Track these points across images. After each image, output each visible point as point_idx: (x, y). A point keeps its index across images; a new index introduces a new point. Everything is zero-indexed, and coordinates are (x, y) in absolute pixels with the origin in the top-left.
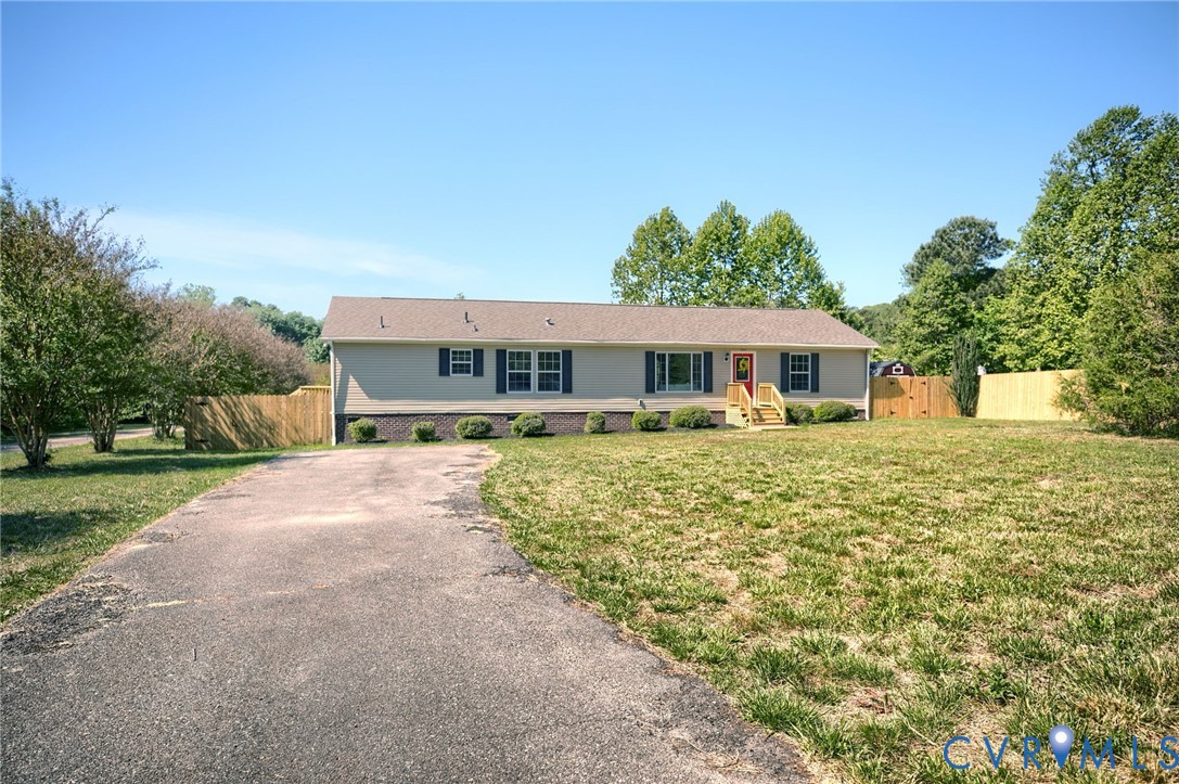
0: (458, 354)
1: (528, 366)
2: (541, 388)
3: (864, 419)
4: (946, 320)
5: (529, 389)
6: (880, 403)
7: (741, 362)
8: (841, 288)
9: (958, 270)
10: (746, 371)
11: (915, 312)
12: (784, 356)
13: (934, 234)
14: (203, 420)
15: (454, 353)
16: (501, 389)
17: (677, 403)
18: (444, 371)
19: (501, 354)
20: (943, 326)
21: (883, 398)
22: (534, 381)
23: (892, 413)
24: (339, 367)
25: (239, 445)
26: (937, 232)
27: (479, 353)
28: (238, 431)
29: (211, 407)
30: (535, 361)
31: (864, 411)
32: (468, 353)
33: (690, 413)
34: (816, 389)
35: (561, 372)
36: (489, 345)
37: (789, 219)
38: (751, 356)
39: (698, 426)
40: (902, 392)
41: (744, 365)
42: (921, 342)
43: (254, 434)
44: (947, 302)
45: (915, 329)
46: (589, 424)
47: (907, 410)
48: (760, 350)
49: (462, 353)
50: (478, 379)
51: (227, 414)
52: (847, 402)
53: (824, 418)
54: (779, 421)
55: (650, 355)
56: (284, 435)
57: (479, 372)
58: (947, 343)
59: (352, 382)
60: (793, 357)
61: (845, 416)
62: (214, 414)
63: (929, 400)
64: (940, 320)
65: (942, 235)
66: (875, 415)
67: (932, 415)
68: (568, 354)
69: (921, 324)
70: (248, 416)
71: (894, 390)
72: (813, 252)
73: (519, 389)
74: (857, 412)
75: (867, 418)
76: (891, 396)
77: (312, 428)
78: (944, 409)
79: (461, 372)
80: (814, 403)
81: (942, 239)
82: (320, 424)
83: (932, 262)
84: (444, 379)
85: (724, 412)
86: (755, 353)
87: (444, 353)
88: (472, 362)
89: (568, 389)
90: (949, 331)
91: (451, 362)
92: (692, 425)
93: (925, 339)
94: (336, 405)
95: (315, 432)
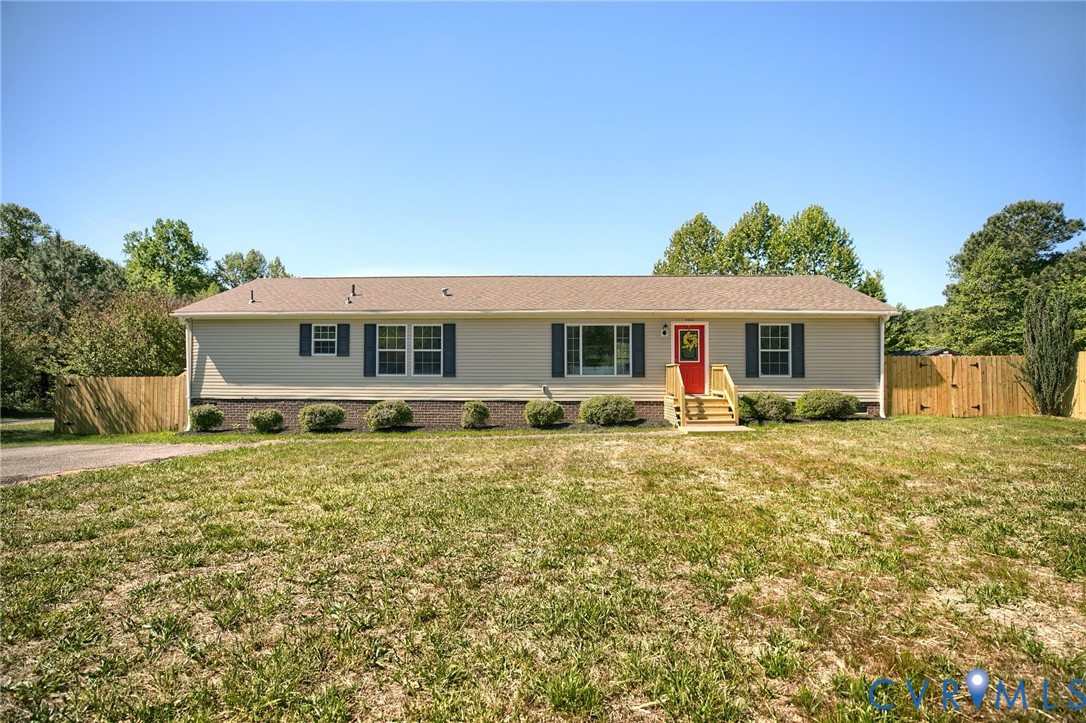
0: (323, 331)
1: (402, 344)
2: (418, 369)
3: (877, 417)
4: (1003, 305)
5: (403, 372)
6: (902, 397)
7: (686, 337)
8: (878, 276)
9: (1015, 253)
10: (695, 349)
11: (965, 299)
12: (751, 328)
13: (986, 222)
14: (72, 404)
15: (317, 328)
16: (369, 372)
17: (589, 391)
18: (304, 351)
19: (370, 329)
20: (1000, 311)
21: (907, 388)
22: (410, 362)
23: (922, 408)
24: (197, 346)
25: (102, 430)
26: (989, 220)
27: (344, 329)
28: (103, 417)
29: (79, 391)
30: (410, 338)
31: (876, 404)
32: (332, 328)
33: (600, 403)
34: (800, 372)
35: (441, 350)
36: (356, 319)
37: (820, 211)
38: (702, 328)
39: (610, 423)
40: (939, 380)
41: (690, 341)
42: (973, 329)
43: (115, 419)
44: (1005, 285)
45: (966, 315)
46: (466, 417)
47: (948, 402)
48: (714, 320)
49: (324, 328)
50: (343, 359)
51: (91, 396)
52: (846, 392)
53: (808, 414)
54: (730, 419)
55: (557, 329)
56: (142, 420)
57: (344, 351)
58: (1005, 329)
59: (210, 364)
60: (765, 329)
61: (840, 413)
62: (81, 397)
63: (984, 391)
64: (994, 305)
65: (995, 221)
66: (895, 409)
67: (990, 412)
68: (450, 329)
69: (975, 312)
70: (110, 400)
71: (925, 375)
72: (848, 243)
73: (392, 371)
74: (863, 407)
75: (882, 415)
76: (920, 384)
77: (169, 413)
78: (1011, 402)
79: (325, 351)
80: (795, 394)
81: (995, 225)
82: (176, 409)
83: (984, 248)
84: (305, 359)
85: (661, 403)
86: (707, 325)
87: (305, 329)
88: (336, 340)
89: (450, 372)
90: (1007, 318)
91: (313, 340)
92: (601, 421)
93: (977, 326)
94: (191, 388)
95: (172, 417)
